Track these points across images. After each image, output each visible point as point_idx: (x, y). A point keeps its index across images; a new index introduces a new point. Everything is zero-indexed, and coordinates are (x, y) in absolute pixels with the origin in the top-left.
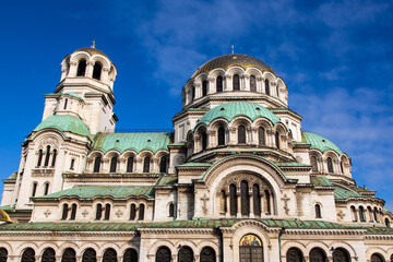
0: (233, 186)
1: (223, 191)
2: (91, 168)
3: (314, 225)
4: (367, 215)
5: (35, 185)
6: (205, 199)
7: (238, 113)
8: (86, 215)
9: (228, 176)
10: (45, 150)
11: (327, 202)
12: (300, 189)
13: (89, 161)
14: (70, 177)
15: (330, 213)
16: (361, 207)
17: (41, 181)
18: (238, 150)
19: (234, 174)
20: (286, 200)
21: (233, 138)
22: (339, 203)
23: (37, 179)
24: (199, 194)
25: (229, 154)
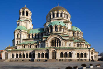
0: (53, 41)
1: (51, 42)
2: (28, 37)
3: (68, 48)
4: (80, 45)
5: (18, 41)
6: (47, 44)
7: (55, 24)
8: (27, 47)
9: (52, 39)
10: (18, 34)
11: (72, 43)
12: (66, 41)
13: (27, 36)
14: (24, 39)
15: (72, 45)
16: (79, 44)
17: (19, 41)
18: (54, 33)
19: (53, 38)
20: (63, 43)
21: (54, 30)
22: (74, 43)
23: (18, 40)
24: (46, 42)
25: (53, 34)
